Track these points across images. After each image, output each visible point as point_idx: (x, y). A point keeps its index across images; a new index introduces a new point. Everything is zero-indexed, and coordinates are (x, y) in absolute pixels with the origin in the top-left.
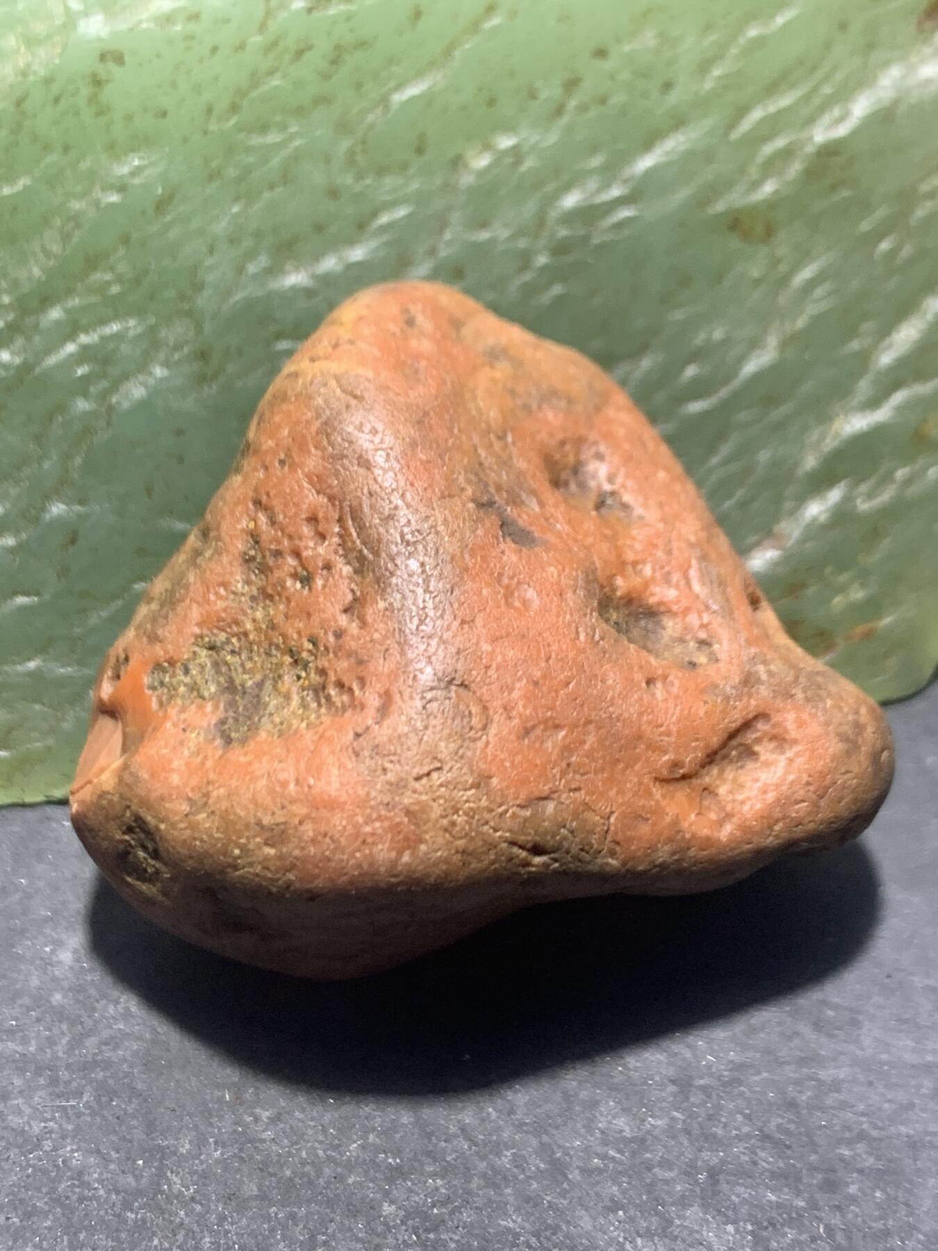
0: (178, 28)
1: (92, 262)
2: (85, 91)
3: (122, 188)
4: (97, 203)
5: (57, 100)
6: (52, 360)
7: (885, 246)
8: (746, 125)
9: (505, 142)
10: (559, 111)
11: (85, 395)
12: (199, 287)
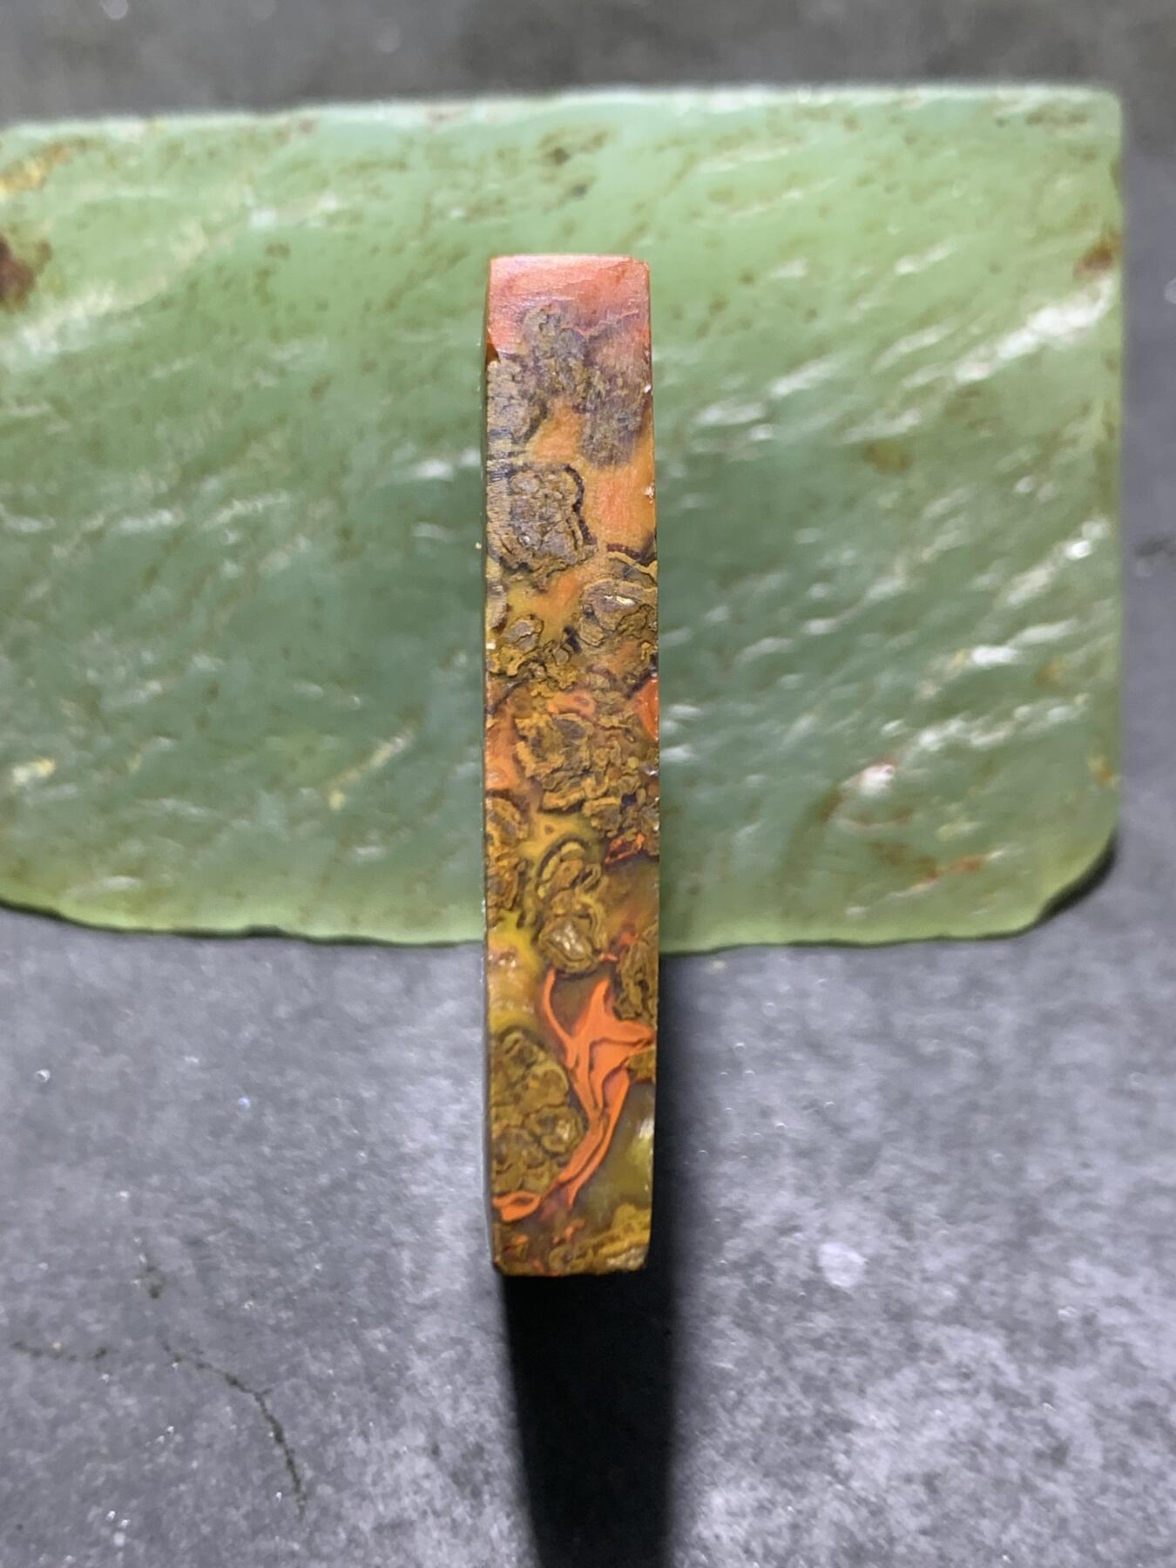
2: (253, 280)
4: (257, 385)
5: (227, 286)
6: (209, 524)
7: (1022, 487)
8: (887, 360)
10: (704, 331)
12: (345, 469)
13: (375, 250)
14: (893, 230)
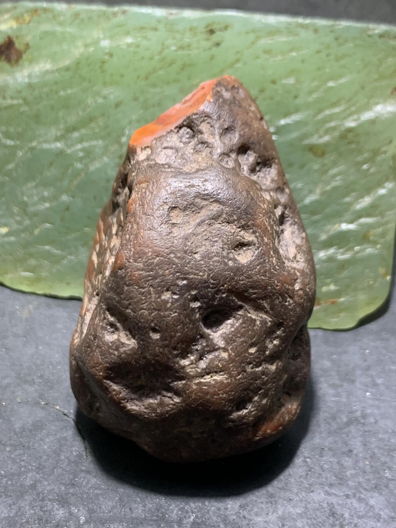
1: (91, 119)
2: (99, 64)
4: (96, 101)
5: (89, 65)
6: (73, 149)
7: (365, 167)
8: (320, 117)
11: (81, 162)
12: (123, 134)
13: (143, 58)
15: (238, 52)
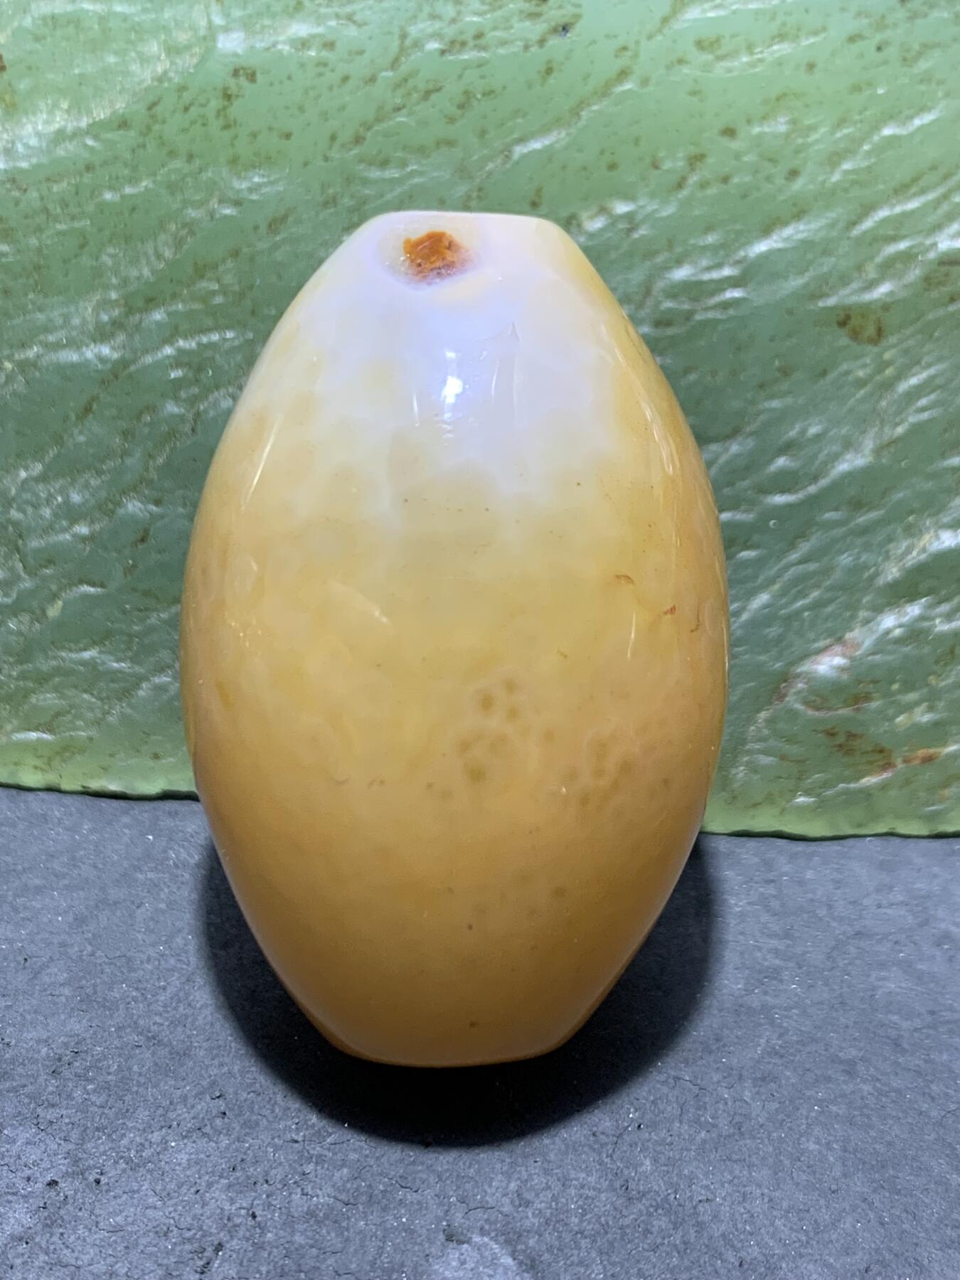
0: (313, 53)
1: (200, 271)
2: (215, 104)
3: (237, 203)
4: (212, 215)
5: (187, 109)
6: (148, 359)
9: (621, 208)
10: (680, 185)
11: (176, 399)
13: (346, 79)
14: (880, 91)
15: (625, 48)
